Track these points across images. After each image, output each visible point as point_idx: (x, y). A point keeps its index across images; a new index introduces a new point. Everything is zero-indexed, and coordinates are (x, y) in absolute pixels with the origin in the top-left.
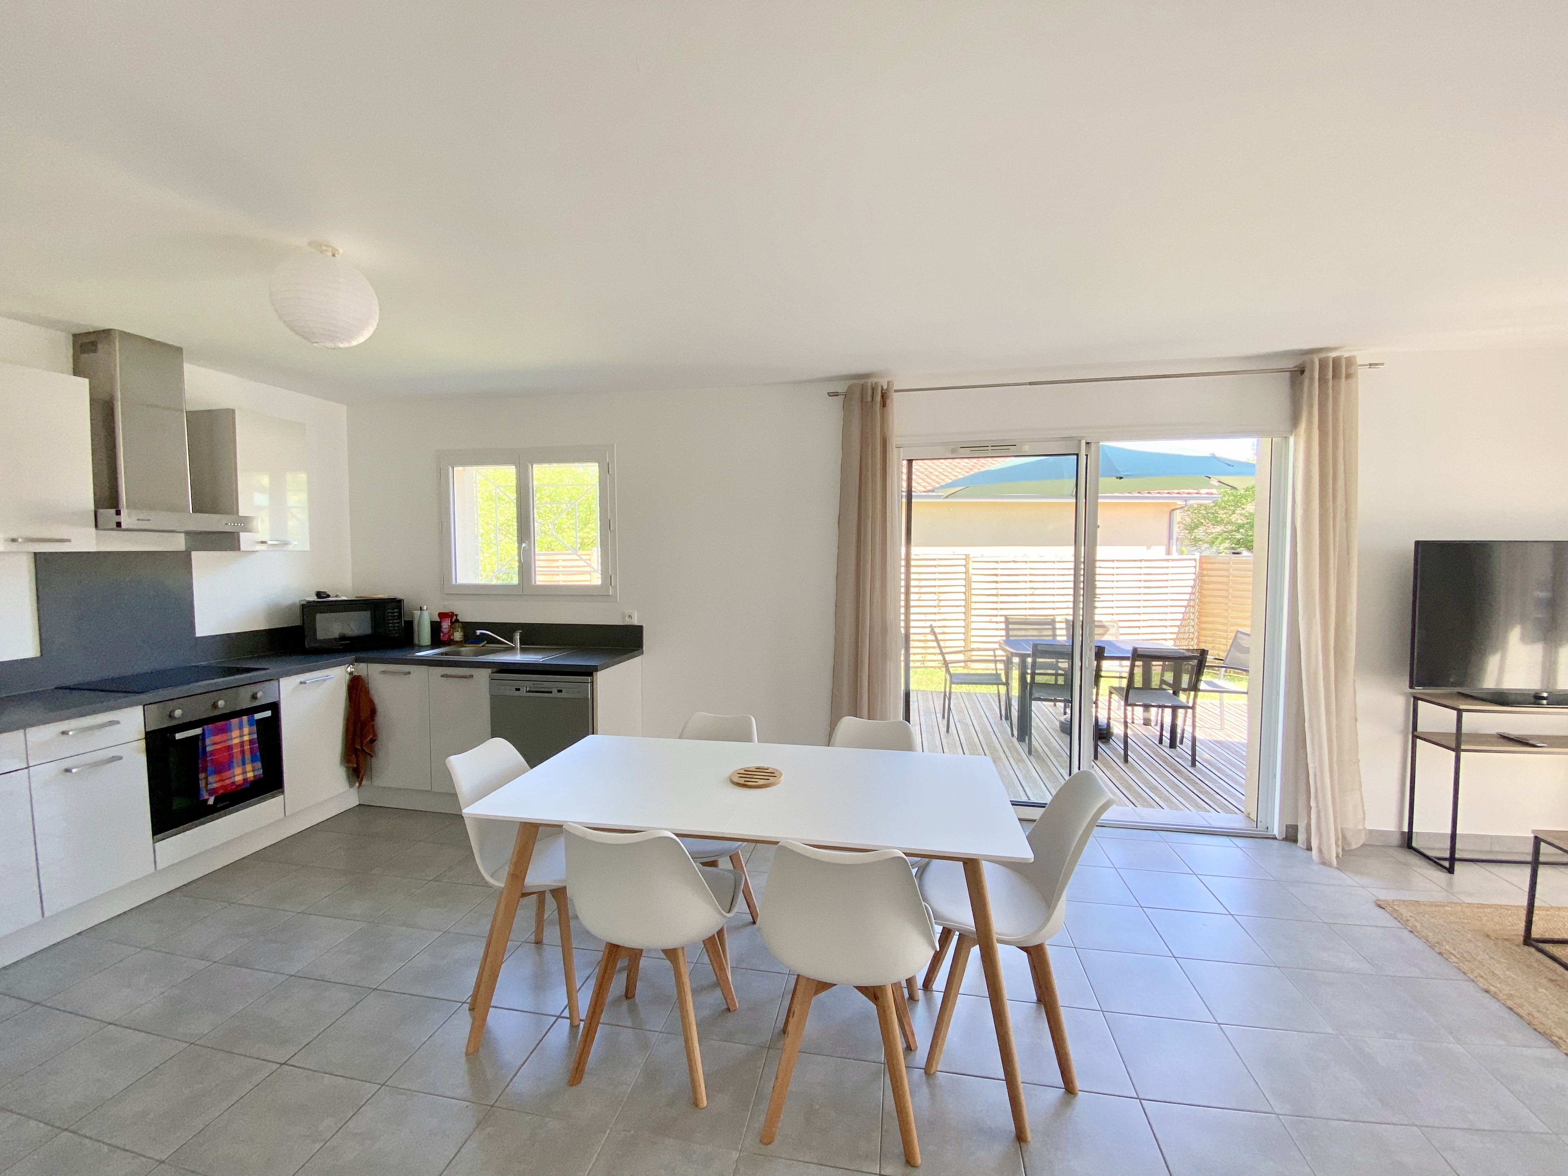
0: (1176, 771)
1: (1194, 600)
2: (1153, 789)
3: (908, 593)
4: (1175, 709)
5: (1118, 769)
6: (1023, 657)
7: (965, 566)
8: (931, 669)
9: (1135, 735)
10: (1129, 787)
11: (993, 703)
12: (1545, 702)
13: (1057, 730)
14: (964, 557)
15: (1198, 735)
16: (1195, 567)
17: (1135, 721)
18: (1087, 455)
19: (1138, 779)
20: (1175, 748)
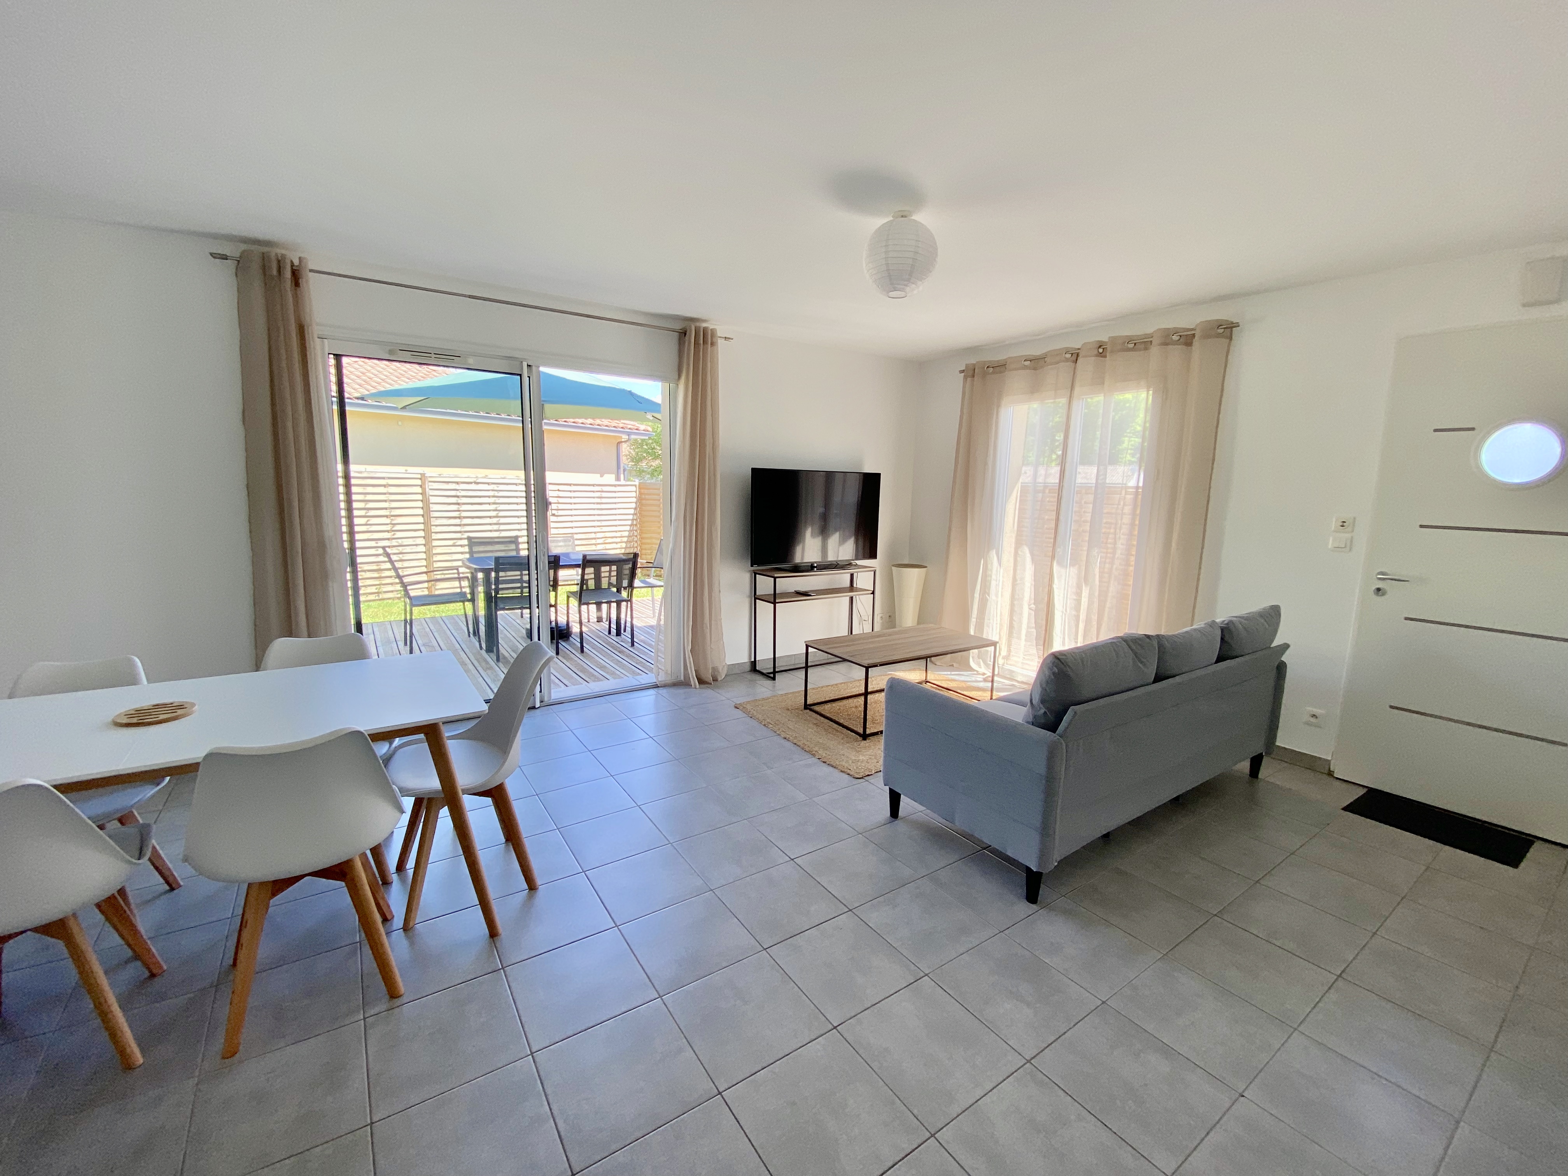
0: (620, 652)
1: (636, 520)
2: (602, 667)
3: (350, 517)
4: (619, 603)
5: (576, 659)
6: (487, 572)
7: (421, 486)
8: (388, 601)
9: (591, 630)
10: (584, 670)
11: (461, 623)
12: (815, 569)
13: (524, 637)
14: (419, 476)
15: (635, 622)
16: (636, 492)
17: (591, 621)
18: (529, 377)
19: (591, 663)
20: (620, 635)
